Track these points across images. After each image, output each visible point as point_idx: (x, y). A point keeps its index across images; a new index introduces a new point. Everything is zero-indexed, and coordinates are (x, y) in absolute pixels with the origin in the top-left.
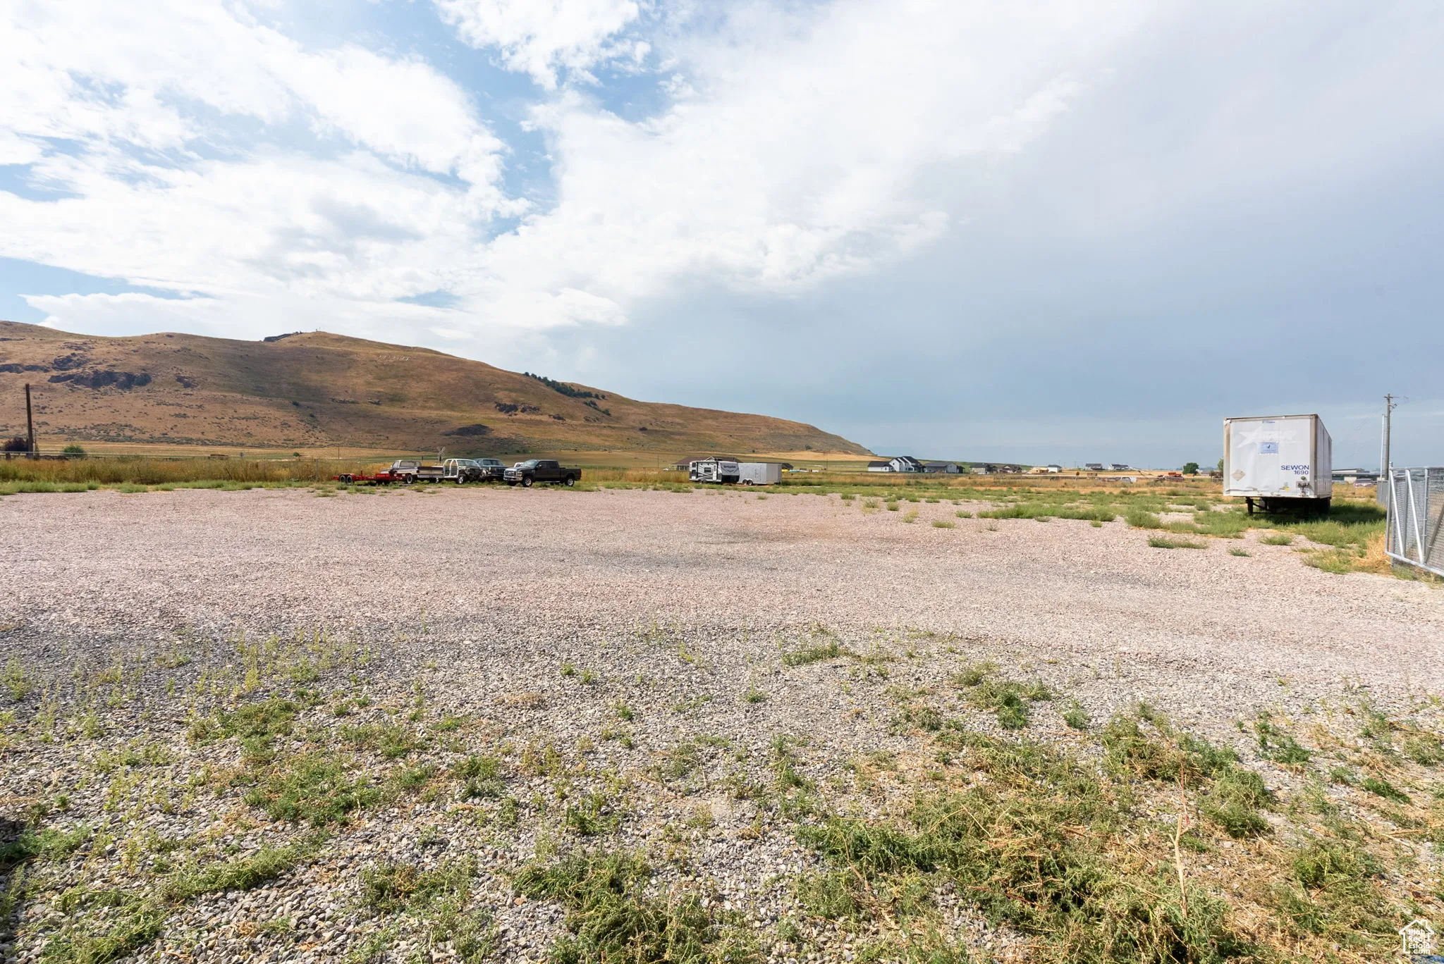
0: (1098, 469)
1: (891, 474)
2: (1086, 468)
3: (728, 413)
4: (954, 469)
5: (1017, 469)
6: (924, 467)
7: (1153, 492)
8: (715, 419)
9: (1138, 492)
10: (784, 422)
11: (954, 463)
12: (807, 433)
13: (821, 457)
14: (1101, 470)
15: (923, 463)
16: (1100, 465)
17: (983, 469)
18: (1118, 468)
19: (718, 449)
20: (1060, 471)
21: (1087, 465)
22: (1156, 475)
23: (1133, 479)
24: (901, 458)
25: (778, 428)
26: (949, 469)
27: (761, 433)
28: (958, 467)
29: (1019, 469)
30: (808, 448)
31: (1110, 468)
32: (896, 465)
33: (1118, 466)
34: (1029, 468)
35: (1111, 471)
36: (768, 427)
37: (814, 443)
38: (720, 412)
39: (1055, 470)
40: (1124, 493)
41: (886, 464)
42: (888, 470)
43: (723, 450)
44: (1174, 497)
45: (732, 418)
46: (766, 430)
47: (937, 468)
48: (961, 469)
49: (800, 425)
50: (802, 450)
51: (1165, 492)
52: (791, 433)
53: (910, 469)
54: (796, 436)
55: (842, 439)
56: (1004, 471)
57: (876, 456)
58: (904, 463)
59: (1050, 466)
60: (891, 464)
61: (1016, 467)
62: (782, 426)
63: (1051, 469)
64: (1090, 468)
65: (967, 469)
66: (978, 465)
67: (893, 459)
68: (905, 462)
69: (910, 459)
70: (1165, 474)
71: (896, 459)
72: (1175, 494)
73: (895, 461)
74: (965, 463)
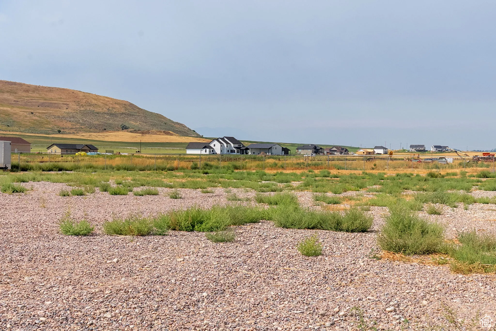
0: (421, 150)
1: (212, 156)
2: (411, 149)
3: (29, 86)
4: (279, 150)
5: (344, 150)
6: (247, 149)
7: (463, 174)
8: (10, 92)
9: (448, 174)
10: (97, 98)
11: (279, 144)
12: (123, 110)
13: (138, 138)
14: (424, 151)
15: (246, 145)
16: (423, 146)
17: (310, 152)
18: (440, 149)
19: (16, 128)
20: (386, 153)
21: (412, 146)
22: (471, 155)
23: (450, 160)
24: (223, 139)
25: (90, 105)
26: (274, 151)
27: (69, 110)
28: (283, 149)
29: (346, 150)
30: (124, 128)
31: (433, 149)
32: (217, 147)
33: (440, 147)
34: (356, 149)
35: (433, 152)
36: (78, 103)
37: (132, 123)
38: (21, 85)
39: (381, 151)
40: (432, 175)
41: (206, 146)
42: (208, 152)
43: (22, 129)
44: (485, 179)
45: (34, 92)
46: (75, 107)
47: (261, 150)
48: (286, 151)
49: (117, 102)
50: (118, 130)
51: (475, 174)
52: (105, 110)
53: (232, 151)
54: (111, 114)
55: (165, 118)
56: (331, 152)
57: (202, 137)
58: (225, 145)
59: (377, 148)
60: (212, 145)
61: (343, 149)
62: (94, 102)
63: (377, 151)
64: (413, 150)
65: (293, 150)
66: (304, 147)
67: (214, 139)
68: (227, 143)
69: (232, 140)
70: (480, 155)
71: (217, 140)
72: (485, 176)
73: (216, 142)
74: (293, 145)
